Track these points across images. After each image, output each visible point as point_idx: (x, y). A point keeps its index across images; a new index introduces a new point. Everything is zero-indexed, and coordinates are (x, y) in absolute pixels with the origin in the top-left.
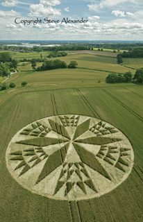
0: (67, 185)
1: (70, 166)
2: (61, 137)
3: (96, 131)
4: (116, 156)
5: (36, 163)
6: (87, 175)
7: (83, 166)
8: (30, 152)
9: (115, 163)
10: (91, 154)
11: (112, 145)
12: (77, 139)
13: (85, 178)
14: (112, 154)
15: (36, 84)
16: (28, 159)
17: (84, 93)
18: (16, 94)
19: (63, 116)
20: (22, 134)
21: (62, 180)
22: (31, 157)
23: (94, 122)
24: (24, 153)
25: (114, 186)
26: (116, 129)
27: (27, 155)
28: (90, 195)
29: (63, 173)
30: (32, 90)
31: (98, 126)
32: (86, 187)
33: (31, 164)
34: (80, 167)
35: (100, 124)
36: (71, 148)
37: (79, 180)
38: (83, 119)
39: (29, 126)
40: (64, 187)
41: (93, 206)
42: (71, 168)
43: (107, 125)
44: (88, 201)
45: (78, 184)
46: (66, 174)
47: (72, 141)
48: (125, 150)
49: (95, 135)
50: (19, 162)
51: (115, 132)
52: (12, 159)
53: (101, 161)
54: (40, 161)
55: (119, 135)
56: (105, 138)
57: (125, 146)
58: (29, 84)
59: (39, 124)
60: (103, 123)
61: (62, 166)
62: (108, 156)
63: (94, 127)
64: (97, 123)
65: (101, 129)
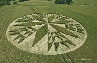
4: (75, 27)
16: (23, 33)
24: (20, 31)
33: (26, 36)
38: (50, 15)
40: (53, 46)
52: (11, 34)
63: (57, 17)
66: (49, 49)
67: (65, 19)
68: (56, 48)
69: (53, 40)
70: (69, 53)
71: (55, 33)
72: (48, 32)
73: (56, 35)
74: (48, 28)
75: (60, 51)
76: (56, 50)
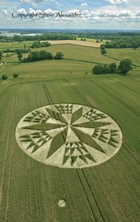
0: (72, 158)
1: (71, 144)
2: (59, 123)
3: (89, 117)
4: (108, 136)
5: (43, 143)
6: (86, 150)
7: (82, 144)
8: (36, 135)
9: (107, 141)
10: (87, 135)
11: (103, 128)
12: (74, 124)
13: (85, 153)
14: (104, 135)
15: (27, 76)
16: (36, 140)
17: (74, 84)
18: (11, 86)
19: (58, 105)
20: (25, 121)
21: (67, 154)
22: (38, 139)
23: (86, 110)
24: (31, 136)
25: (108, 158)
26: (106, 115)
27: (34, 137)
28: (90, 164)
29: (67, 150)
30: (24, 81)
31: (90, 113)
32: (87, 159)
33: (39, 144)
34: (80, 145)
35: (92, 111)
36: (70, 131)
37: (80, 154)
38: (76, 108)
39: (29, 115)
40: (70, 160)
41: (94, 171)
42: (73, 146)
43: (98, 112)
44: (90, 168)
45: (80, 157)
46: (69, 151)
47: (69, 126)
48: (115, 131)
49: (89, 121)
50: (29, 143)
51: (105, 117)
52: (22, 141)
53: (96, 140)
54: (46, 141)
55: (108, 119)
56: (98, 123)
57: (114, 129)
58: (20, 76)
59: (38, 113)
60: (94, 110)
61: (65, 145)
62: (101, 136)
63: (87, 114)
64: (89, 110)
65: (93, 115)
66: (64, 162)
67: (99, 117)
68: (73, 162)
69: (71, 153)
70: (84, 168)
71: (76, 143)
72: (67, 140)
73: (76, 146)
74: (68, 135)
75: (75, 166)
76: (72, 165)
